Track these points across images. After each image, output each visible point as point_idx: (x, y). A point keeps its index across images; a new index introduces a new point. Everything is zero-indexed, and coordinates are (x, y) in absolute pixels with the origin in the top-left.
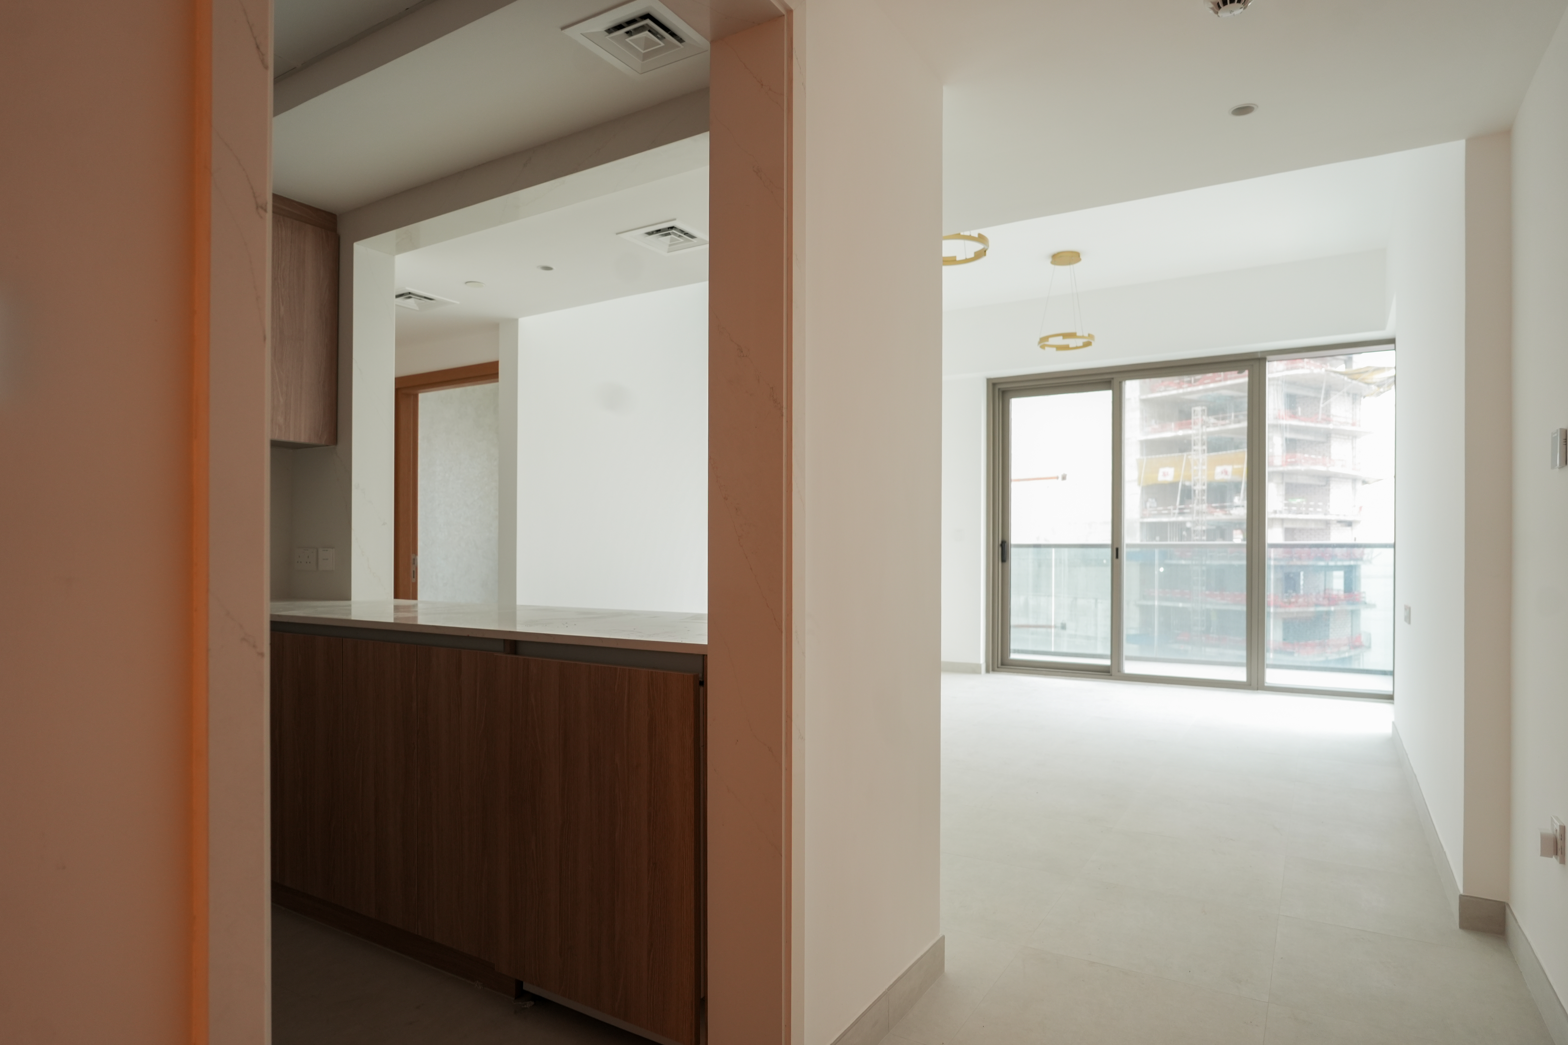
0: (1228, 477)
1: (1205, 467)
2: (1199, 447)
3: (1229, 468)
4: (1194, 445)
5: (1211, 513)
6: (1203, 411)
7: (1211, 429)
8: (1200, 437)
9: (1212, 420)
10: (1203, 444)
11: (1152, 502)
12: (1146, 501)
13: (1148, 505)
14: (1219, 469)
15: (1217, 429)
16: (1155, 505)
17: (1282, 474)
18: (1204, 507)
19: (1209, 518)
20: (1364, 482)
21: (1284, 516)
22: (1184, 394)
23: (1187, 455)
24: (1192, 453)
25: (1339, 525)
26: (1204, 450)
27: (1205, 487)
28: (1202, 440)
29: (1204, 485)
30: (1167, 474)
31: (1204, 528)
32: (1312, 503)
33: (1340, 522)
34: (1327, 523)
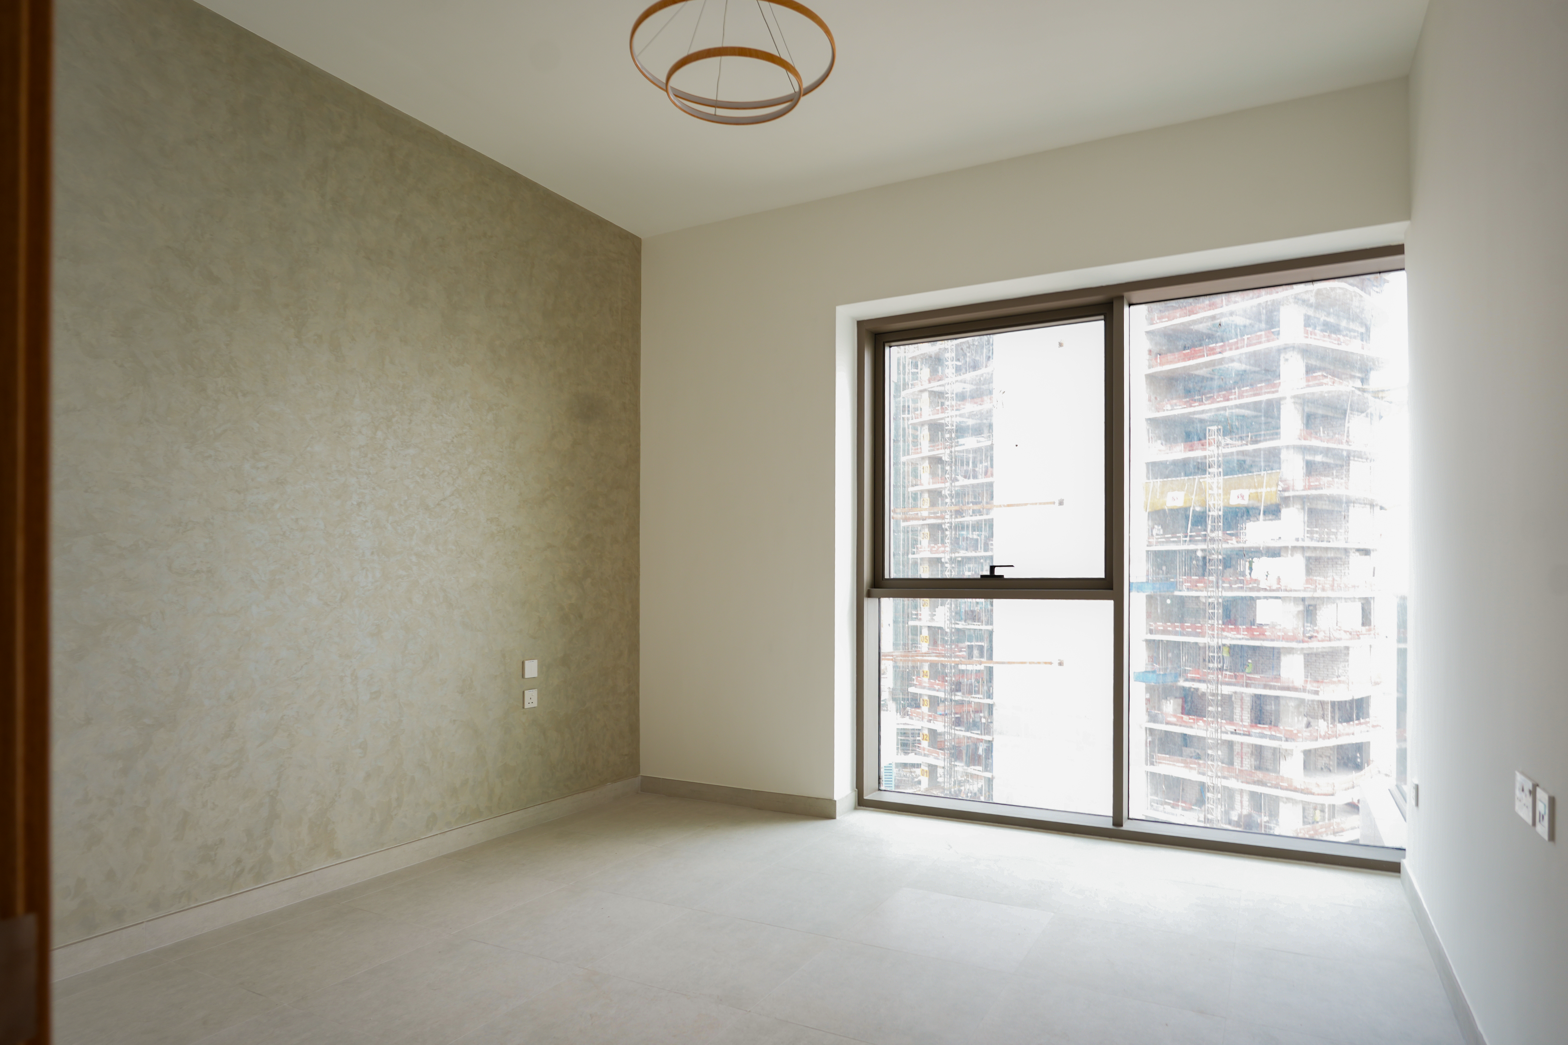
0: (1245, 502)
1: (1221, 491)
2: (1214, 470)
3: (1246, 492)
4: (1209, 467)
5: (1226, 541)
6: (1219, 430)
7: (1227, 450)
8: (1216, 459)
9: (1228, 440)
10: (1219, 466)
11: (1158, 530)
12: (1153, 528)
13: (1155, 532)
14: (1234, 493)
15: (1234, 450)
16: (1161, 532)
17: (1302, 499)
18: (1219, 534)
19: (1225, 546)
20: (1382, 508)
21: (1308, 543)
22: (1194, 413)
23: (1199, 479)
24: (1207, 475)
25: (1357, 554)
26: (1220, 472)
27: (1221, 513)
28: (1218, 461)
29: (1220, 510)
30: (1175, 499)
31: (1220, 557)
32: (1334, 530)
33: (1358, 550)
34: (1346, 550)
